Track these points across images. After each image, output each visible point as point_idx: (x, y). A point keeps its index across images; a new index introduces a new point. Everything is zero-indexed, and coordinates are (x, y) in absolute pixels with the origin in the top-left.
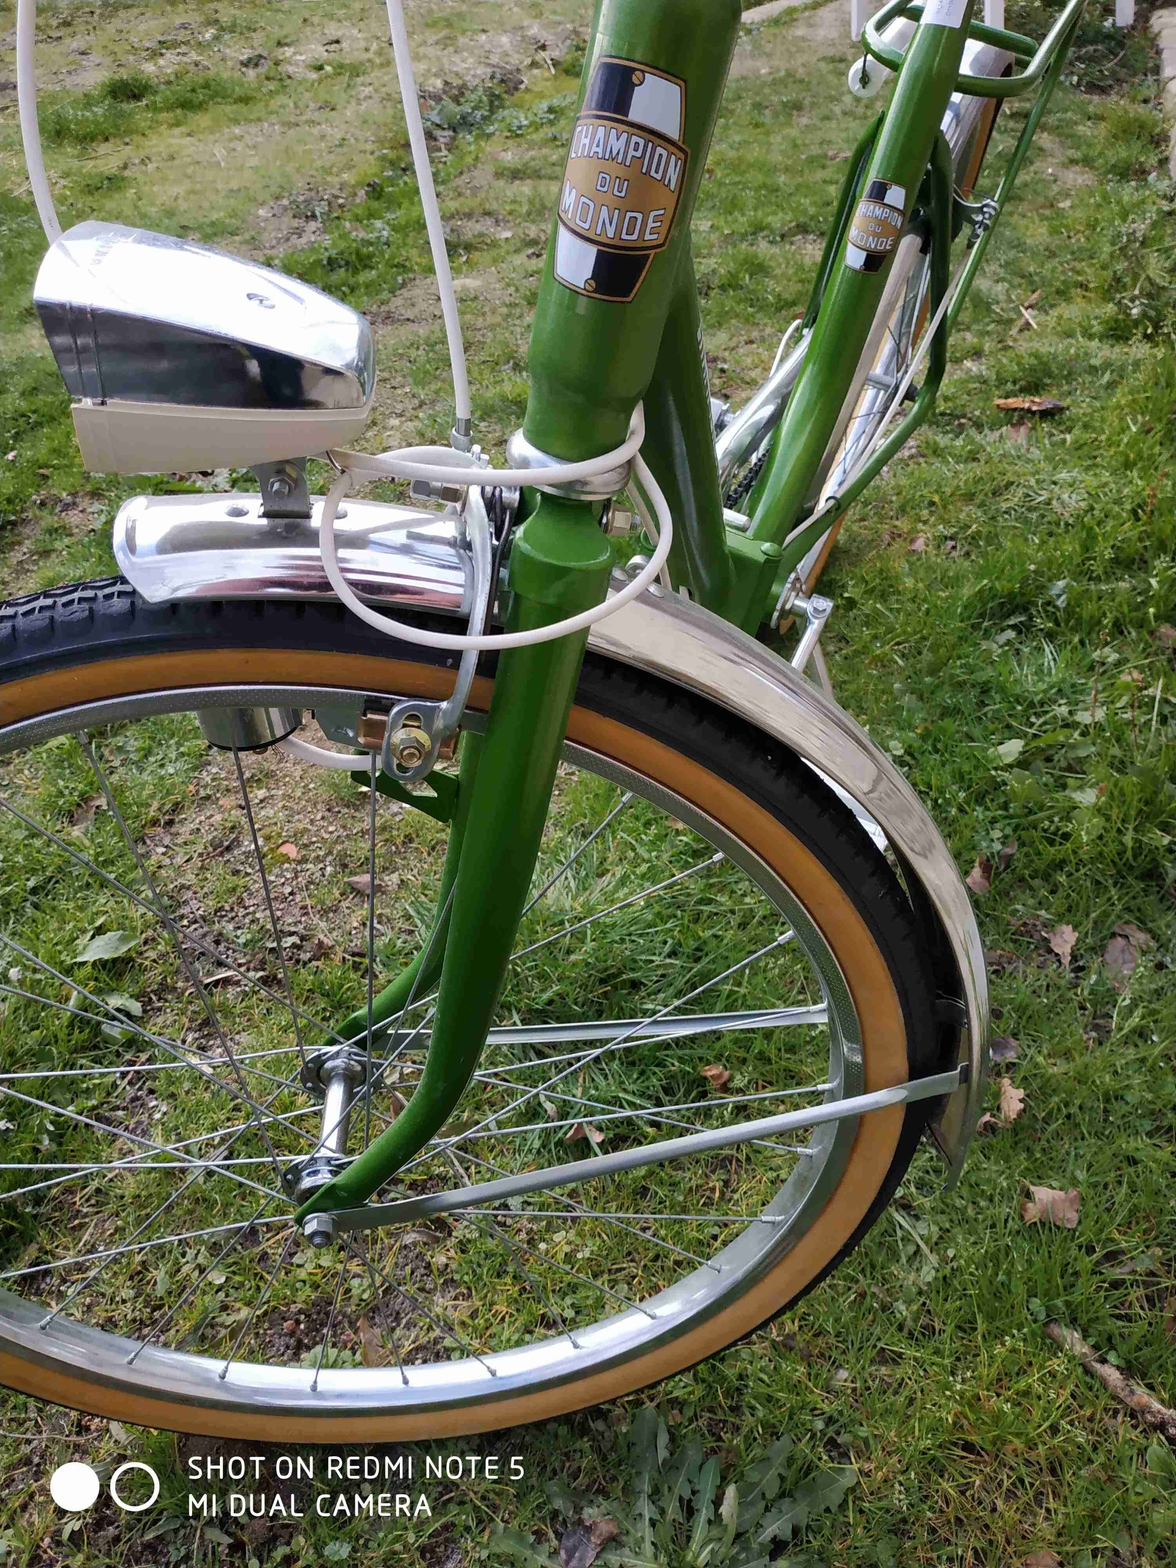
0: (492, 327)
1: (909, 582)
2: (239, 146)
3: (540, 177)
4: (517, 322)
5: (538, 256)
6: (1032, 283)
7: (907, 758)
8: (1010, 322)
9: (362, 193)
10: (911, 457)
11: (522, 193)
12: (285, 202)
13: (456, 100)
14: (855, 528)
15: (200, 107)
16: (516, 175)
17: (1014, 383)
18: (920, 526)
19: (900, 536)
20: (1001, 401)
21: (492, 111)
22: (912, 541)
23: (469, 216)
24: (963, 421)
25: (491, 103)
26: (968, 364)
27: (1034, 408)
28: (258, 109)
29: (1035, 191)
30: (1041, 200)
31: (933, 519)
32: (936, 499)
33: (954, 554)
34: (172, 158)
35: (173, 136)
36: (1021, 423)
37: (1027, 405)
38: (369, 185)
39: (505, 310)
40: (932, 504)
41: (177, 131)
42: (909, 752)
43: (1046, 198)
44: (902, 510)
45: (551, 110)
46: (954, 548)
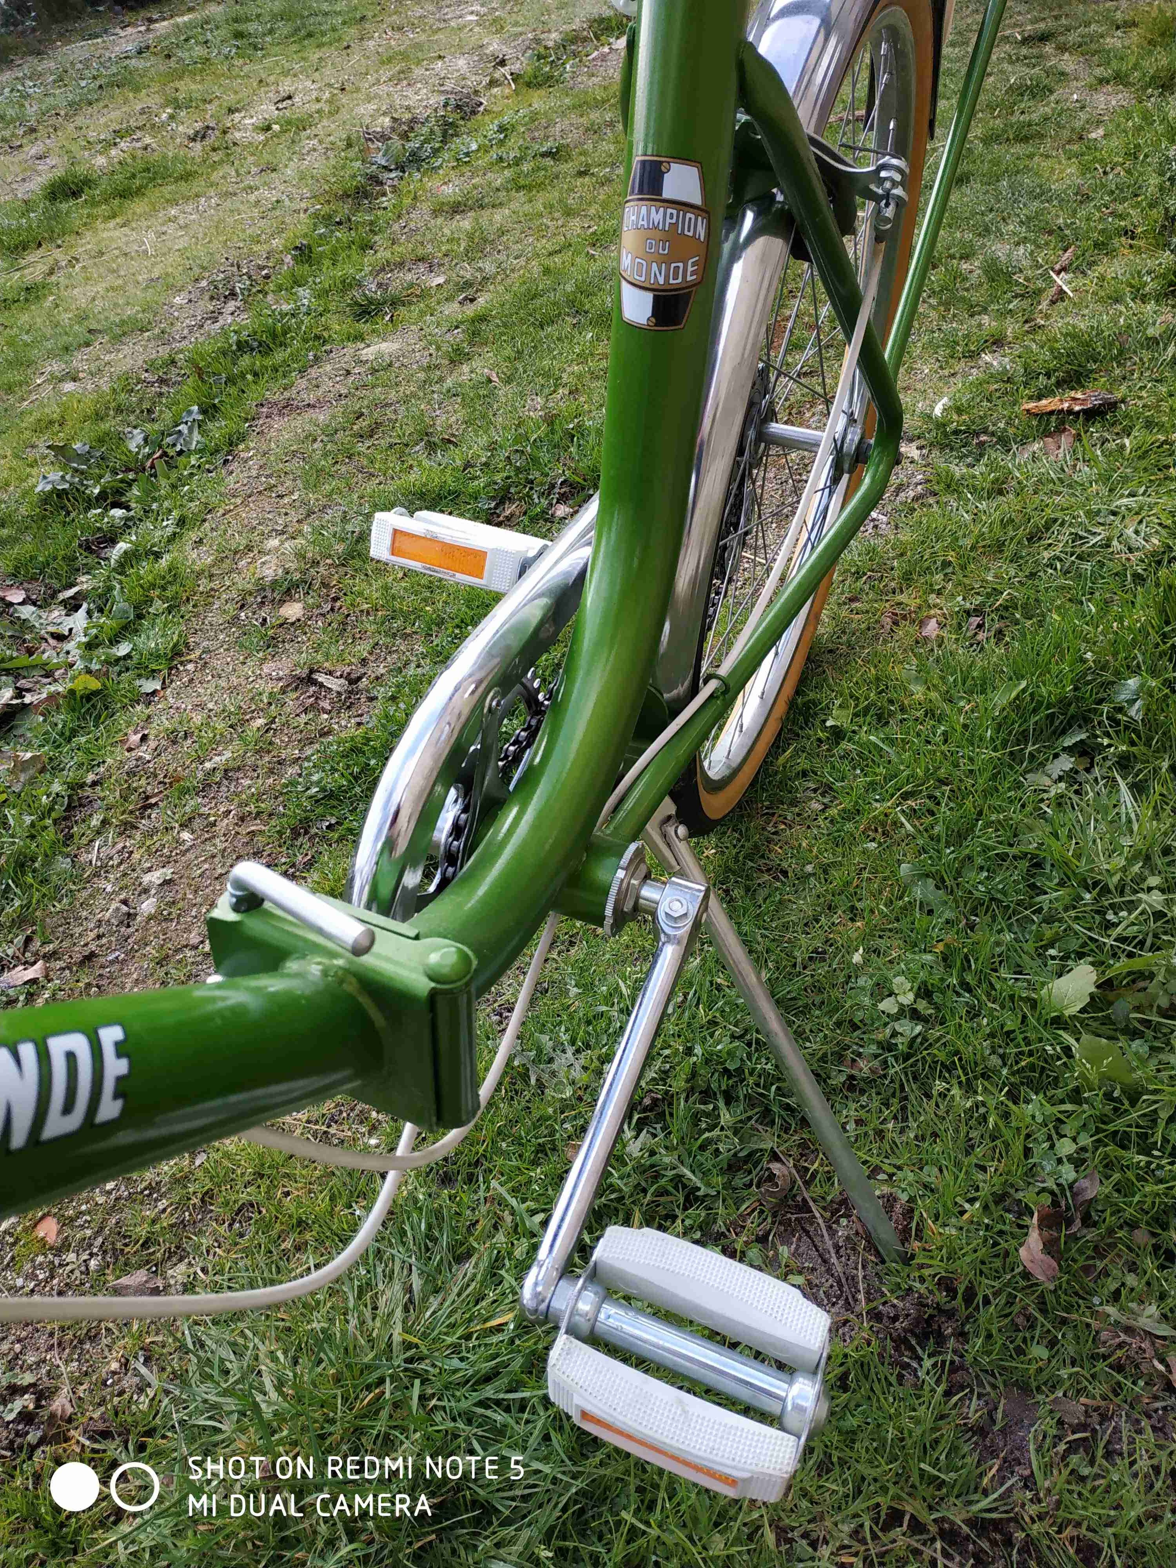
0: (406, 399)
1: (918, 691)
2: (171, 228)
3: (482, 207)
4: (436, 388)
5: (472, 300)
6: (1063, 238)
7: (922, 1006)
8: (1039, 292)
9: (288, 259)
10: (916, 499)
11: (459, 229)
12: (204, 283)
13: (405, 136)
14: (844, 613)
15: (139, 192)
16: (456, 209)
17: (1048, 375)
18: (933, 598)
19: (904, 617)
20: (1031, 405)
21: (444, 142)
22: (922, 624)
23: (401, 265)
24: (983, 438)
25: (445, 134)
26: (987, 357)
27: (1077, 408)
28: (198, 185)
29: (1058, 124)
30: (1066, 134)
31: (950, 586)
32: (951, 557)
33: (981, 636)
34: (101, 253)
35: (109, 230)
36: (1060, 430)
37: (1066, 405)
38: (296, 248)
39: (422, 376)
40: (946, 564)
41: (112, 224)
42: (924, 992)
43: (1073, 130)
44: (907, 578)
45: (502, 129)
46: (980, 626)
